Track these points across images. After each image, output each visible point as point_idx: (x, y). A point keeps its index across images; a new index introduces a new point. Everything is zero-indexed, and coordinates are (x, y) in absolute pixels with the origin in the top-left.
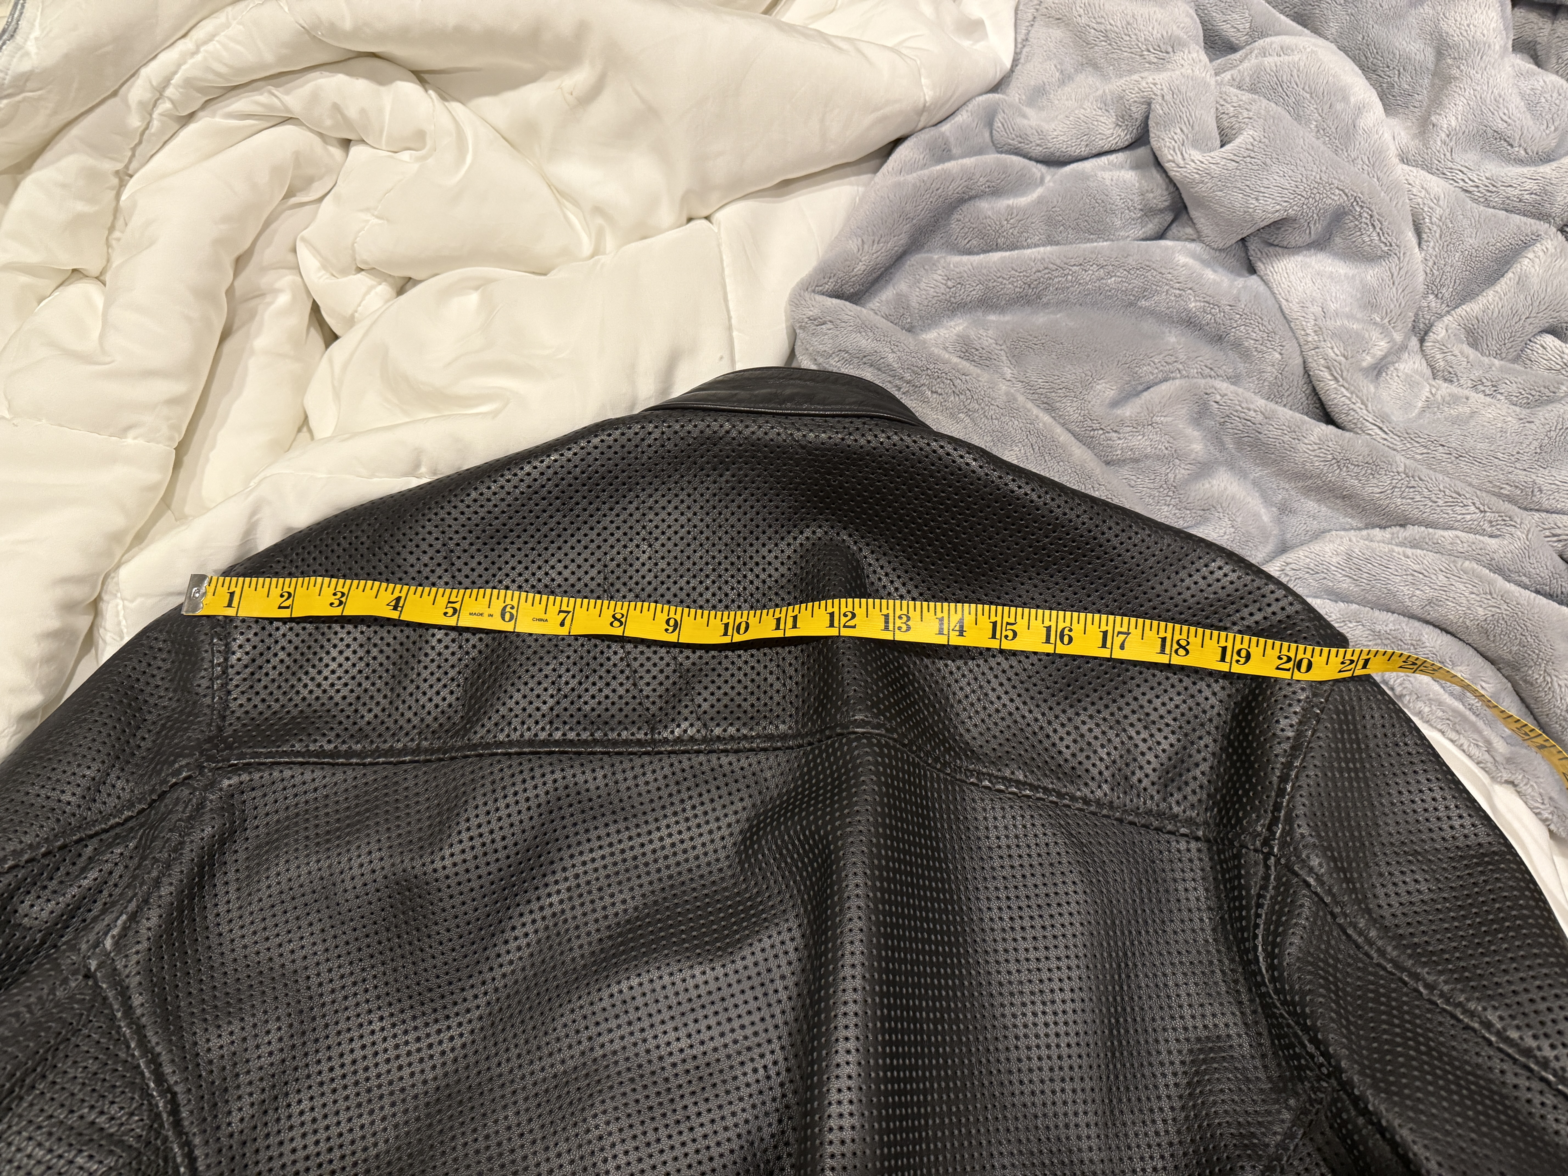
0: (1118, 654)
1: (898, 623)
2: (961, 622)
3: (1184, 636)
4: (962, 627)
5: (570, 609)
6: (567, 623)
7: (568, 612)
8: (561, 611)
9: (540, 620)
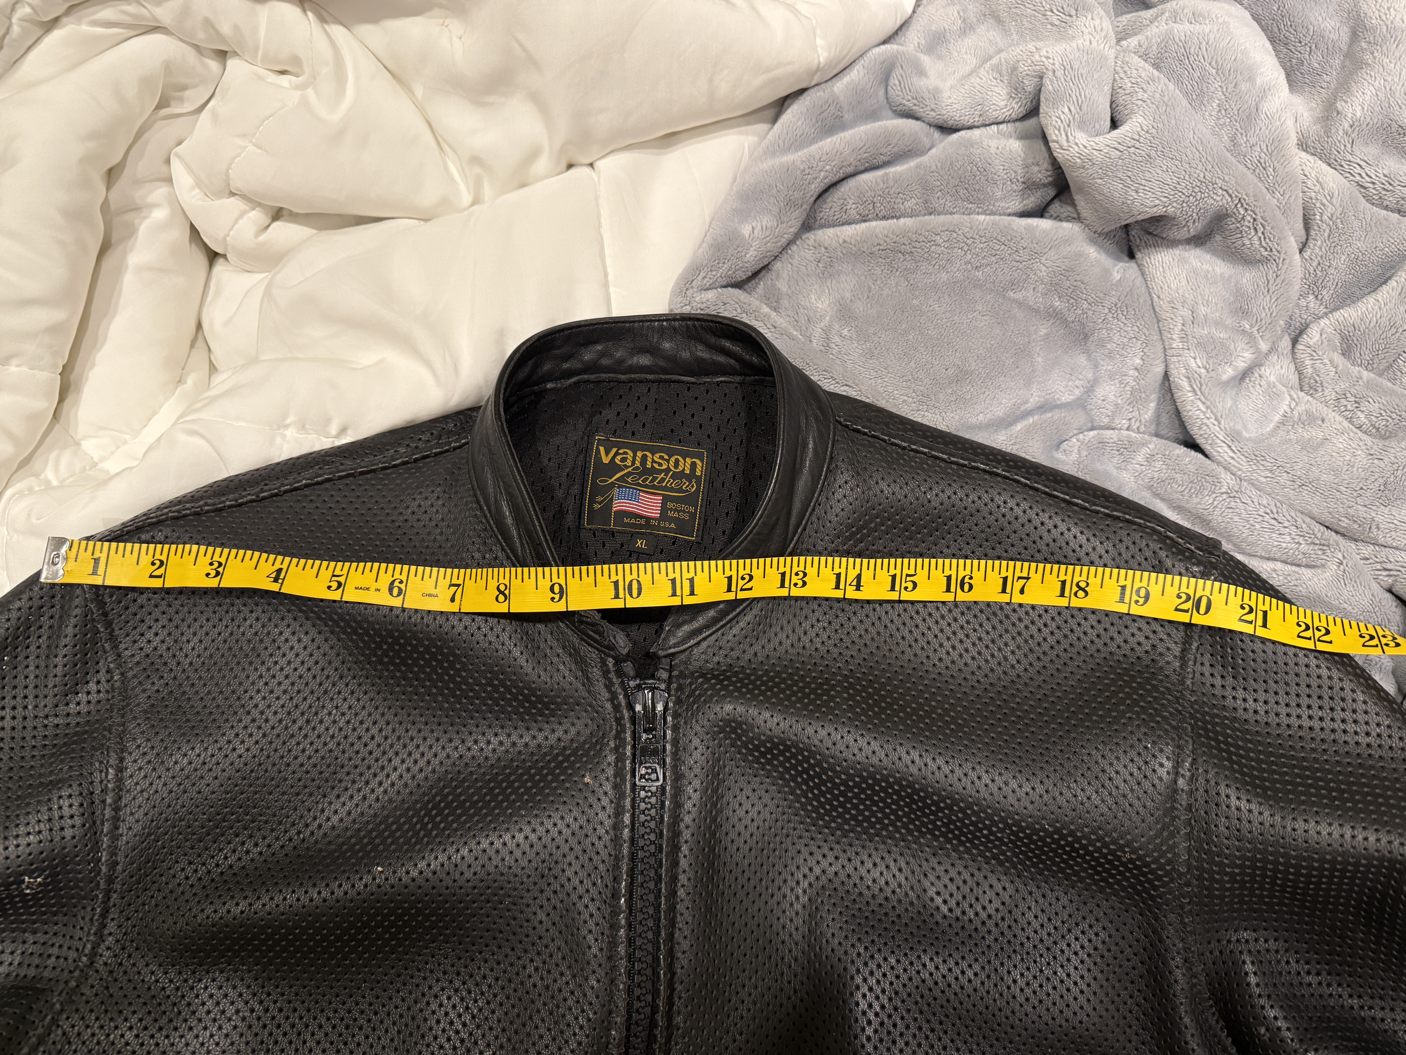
5: (460, 582)
6: (458, 597)
7: (458, 585)
8: (451, 585)
9: (430, 595)
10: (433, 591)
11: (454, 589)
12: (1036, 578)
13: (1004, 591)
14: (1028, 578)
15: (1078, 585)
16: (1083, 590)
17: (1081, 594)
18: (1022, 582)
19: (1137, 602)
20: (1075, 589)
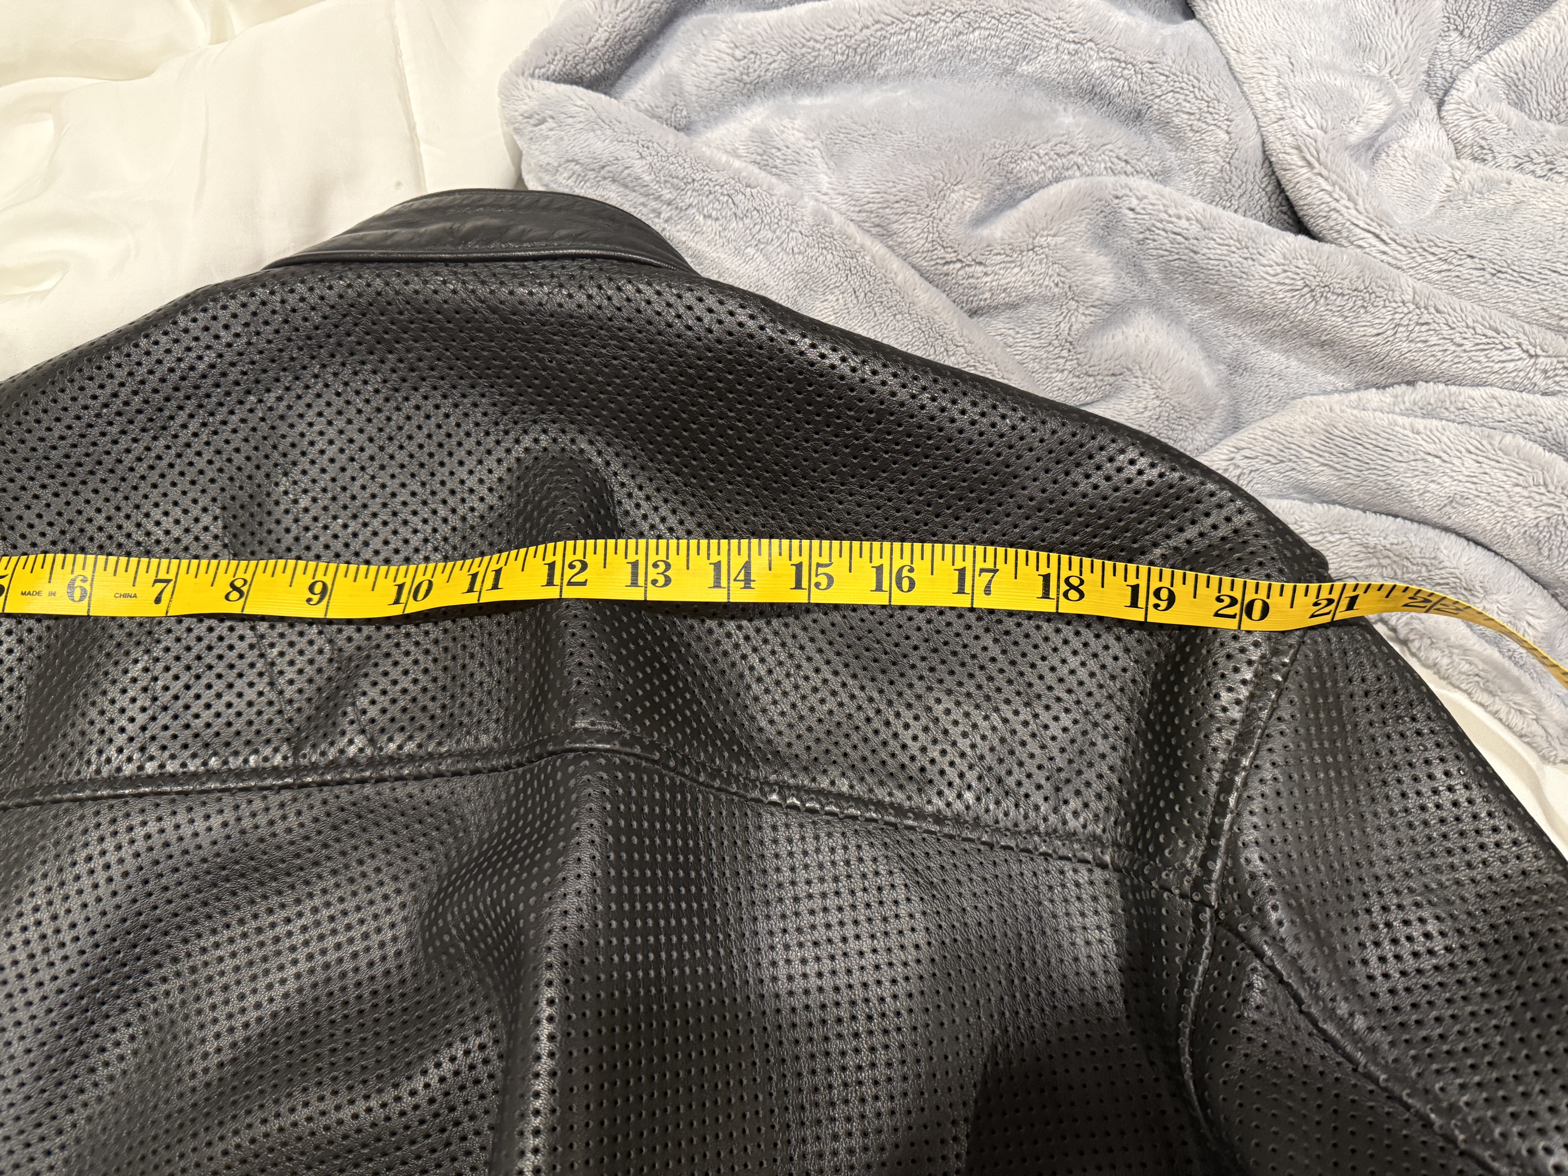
0: (982, 602)
1: (653, 574)
2: (747, 566)
3: (1075, 571)
4: (748, 574)
5: (171, 576)
6: (165, 597)
7: (168, 581)
8: (157, 581)
9: (125, 596)
10: (131, 591)
11: (160, 586)
12: (1006, 570)
13: (961, 590)
14: (995, 571)
15: (1067, 581)
16: (1076, 589)
17: (1073, 594)
18: (987, 576)
19: (1156, 606)
20: (1064, 587)
